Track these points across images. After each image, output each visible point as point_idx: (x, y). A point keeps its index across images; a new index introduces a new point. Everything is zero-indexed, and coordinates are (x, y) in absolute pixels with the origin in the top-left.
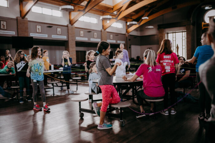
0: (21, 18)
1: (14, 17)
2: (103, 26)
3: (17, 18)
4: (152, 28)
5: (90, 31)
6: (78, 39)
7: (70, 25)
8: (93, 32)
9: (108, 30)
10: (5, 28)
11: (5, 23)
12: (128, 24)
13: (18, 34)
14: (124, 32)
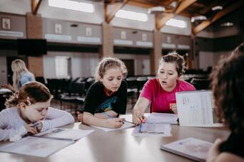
0: (32, 15)
1: (22, 12)
2: (156, 25)
3: (27, 13)
4: (230, 26)
5: (135, 32)
6: (118, 42)
7: (105, 24)
8: (140, 32)
9: (163, 30)
10: (9, 28)
11: (8, 21)
12: (193, 20)
13: (27, 36)
14: (188, 33)
